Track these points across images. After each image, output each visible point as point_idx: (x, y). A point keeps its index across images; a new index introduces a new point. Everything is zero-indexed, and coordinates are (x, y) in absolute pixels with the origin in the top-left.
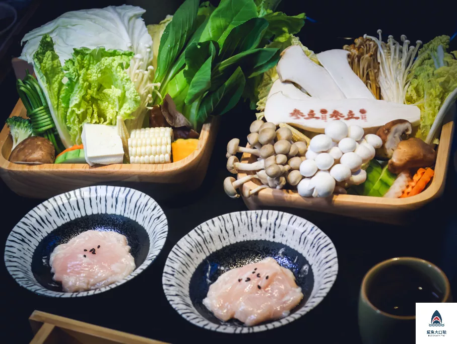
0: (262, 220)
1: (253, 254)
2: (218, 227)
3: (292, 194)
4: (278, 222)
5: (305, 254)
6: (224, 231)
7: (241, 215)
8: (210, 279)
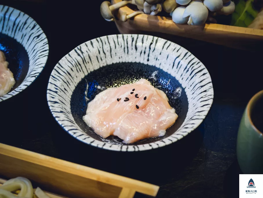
0: (137, 44)
1: (128, 75)
2: (97, 48)
3: (166, 20)
4: (153, 46)
5: (178, 78)
6: (102, 52)
7: (118, 38)
8: (88, 97)
